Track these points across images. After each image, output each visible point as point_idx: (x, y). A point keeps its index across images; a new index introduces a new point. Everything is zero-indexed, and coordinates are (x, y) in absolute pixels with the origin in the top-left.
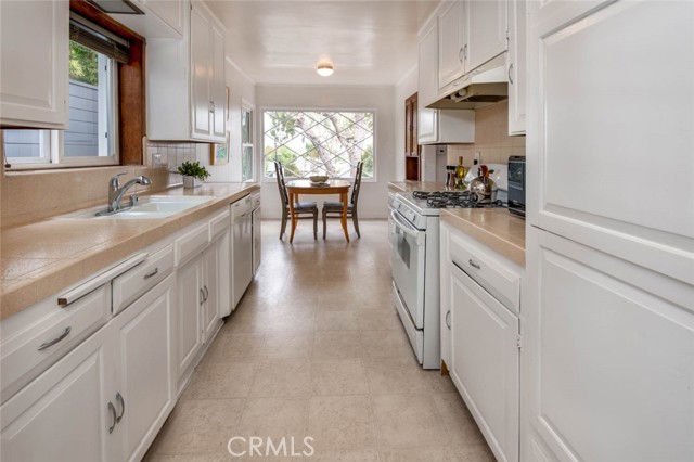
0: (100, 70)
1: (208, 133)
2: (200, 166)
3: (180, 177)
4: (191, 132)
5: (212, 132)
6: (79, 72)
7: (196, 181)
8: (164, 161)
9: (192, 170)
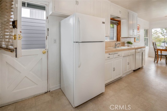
0: (114, 27)
1: (132, 36)
2: (131, 42)
3: (127, 44)
4: (128, 36)
5: (133, 35)
6: (112, 26)
7: (130, 45)
8: (124, 41)
9: (129, 43)
